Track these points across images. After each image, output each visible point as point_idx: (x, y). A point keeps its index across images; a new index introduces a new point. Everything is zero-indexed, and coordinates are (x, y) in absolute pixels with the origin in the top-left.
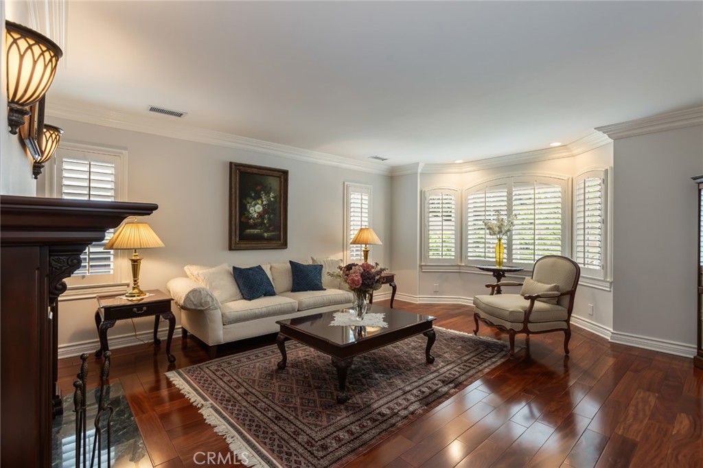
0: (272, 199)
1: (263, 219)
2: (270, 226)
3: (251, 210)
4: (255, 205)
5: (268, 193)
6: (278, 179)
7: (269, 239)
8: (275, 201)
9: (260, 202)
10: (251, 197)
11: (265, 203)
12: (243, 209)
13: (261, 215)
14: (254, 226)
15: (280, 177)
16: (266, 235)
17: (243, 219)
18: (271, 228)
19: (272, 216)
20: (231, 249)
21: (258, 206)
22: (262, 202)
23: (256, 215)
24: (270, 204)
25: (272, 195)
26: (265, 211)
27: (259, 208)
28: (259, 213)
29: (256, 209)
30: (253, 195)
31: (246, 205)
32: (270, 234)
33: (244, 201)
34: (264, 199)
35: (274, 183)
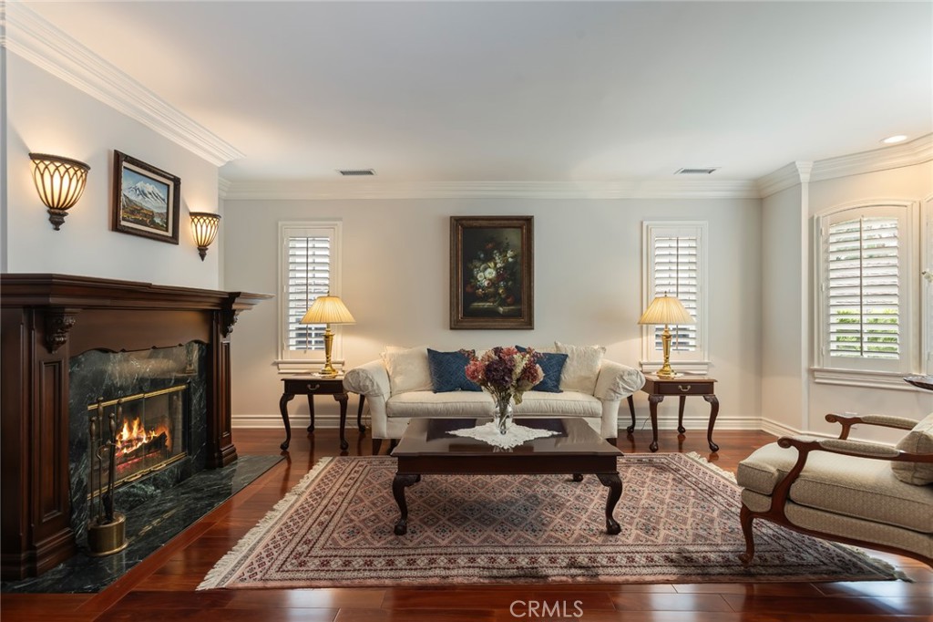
0: (510, 260)
1: (497, 288)
2: (507, 297)
3: (480, 276)
4: (485, 269)
5: (503, 252)
6: (518, 231)
7: (506, 316)
8: (515, 263)
9: (492, 265)
10: (479, 259)
11: (498, 266)
12: (469, 277)
13: (493, 283)
14: (485, 298)
15: (521, 227)
16: (501, 309)
17: (469, 289)
18: (509, 300)
19: (510, 283)
20: (451, 329)
21: (489, 270)
22: (496, 264)
23: (486, 284)
24: (507, 267)
25: (510, 253)
26: (500, 277)
27: (490, 273)
28: (490, 280)
29: (486, 275)
30: (482, 256)
31: (472, 270)
32: (507, 308)
33: (470, 265)
34: (498, 261)
35: (513, 237)
